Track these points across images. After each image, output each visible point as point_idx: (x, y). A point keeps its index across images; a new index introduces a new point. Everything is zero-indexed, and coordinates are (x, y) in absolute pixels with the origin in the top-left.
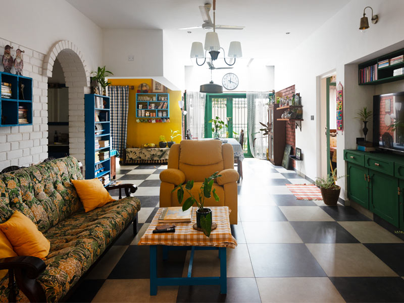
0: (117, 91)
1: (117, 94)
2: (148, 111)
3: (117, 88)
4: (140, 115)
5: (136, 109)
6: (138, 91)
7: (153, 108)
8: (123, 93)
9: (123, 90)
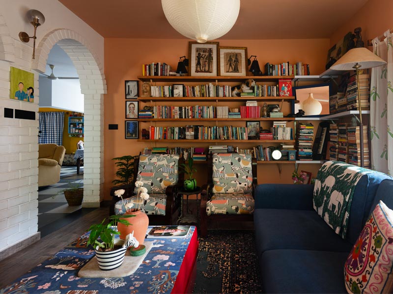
0: (56, 115)
1: (57, 117)
2: (77, 129)
3: (56, 113)
4: (71, 132)
5: (69, 128)
6: (71, 115)
7: (80, 127)
8: (60, 117)
9: (60, 115)
